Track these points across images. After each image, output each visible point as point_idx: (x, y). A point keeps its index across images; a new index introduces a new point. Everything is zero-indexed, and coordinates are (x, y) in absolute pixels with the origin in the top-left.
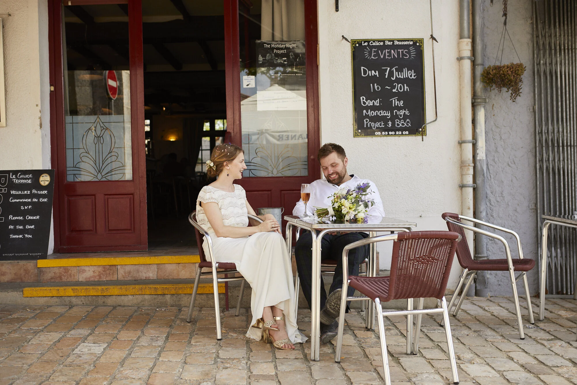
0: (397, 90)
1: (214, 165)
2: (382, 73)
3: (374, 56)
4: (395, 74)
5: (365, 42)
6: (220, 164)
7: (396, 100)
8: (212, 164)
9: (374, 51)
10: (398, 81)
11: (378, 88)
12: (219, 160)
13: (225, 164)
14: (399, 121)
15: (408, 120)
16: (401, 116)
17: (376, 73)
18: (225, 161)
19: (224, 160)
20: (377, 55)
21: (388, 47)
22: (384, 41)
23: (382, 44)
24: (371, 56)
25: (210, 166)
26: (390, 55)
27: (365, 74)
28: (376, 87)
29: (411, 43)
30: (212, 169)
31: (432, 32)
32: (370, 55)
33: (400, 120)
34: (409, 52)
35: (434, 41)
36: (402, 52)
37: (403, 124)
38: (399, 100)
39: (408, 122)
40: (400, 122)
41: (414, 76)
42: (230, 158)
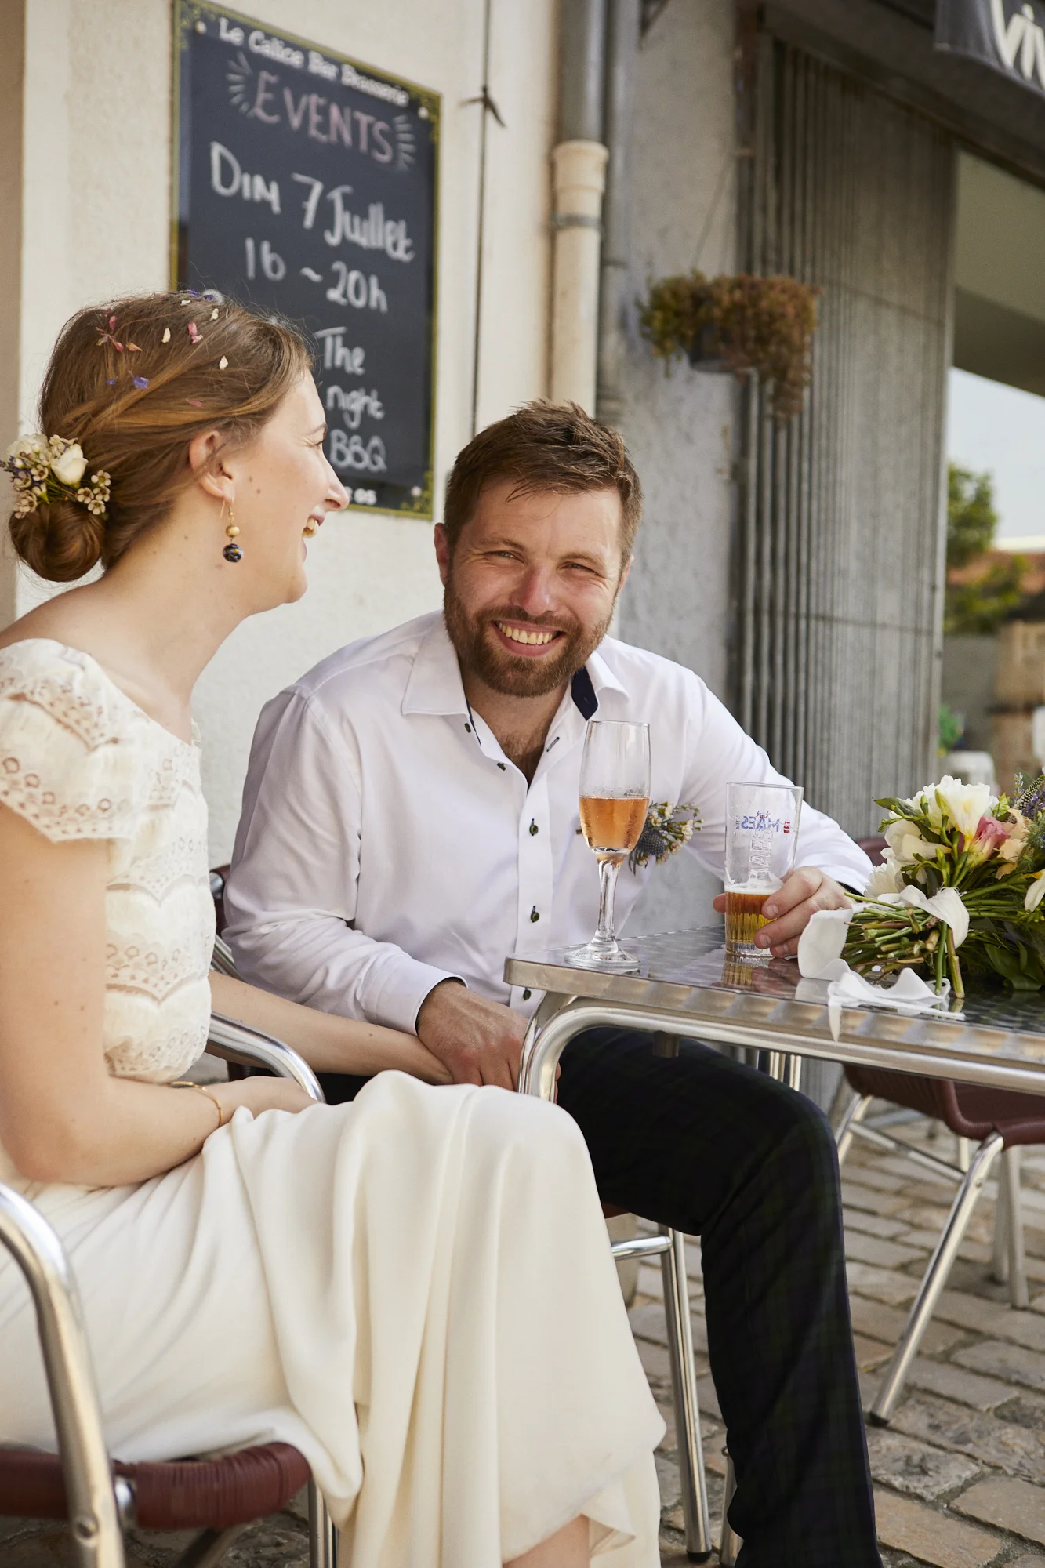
0: (345, 295)
1: (89, 472)
2: (294, 196)
3: (268, 108)
4: (342, 218)
5: (232, 25)
6: (149, 455)
7: (339, 341)
8: (71, 465)
9: (269, 87)
10: (350, 253)
11: (275, 268)
12: (144, 420)
13: (199, 451)
14: (344, 441)
15: (375, 442)
16: (352, 415)
17: (268, 188)
18: (201, 424)
19: (188, 416)
20: (275, 106)
21: (316, 84)
22: (304, 50)
23: (296, 59)
24: (252, 104)
25: (53, 475)
26: (324, 127)
27: (227, 180)
28: (267, 258)
29: (401, 99)
30: (67, 515)
31: (486, 75)
32: (250, 96)
33: (350, 433)
34: (391, 136)
35: (490, 116)
36: (370, 127)
37: (358, 458)
38: (349, 344)
39: (375, 451)
40: (347, 446)
41: (407, 250)
42: (243, 397)
